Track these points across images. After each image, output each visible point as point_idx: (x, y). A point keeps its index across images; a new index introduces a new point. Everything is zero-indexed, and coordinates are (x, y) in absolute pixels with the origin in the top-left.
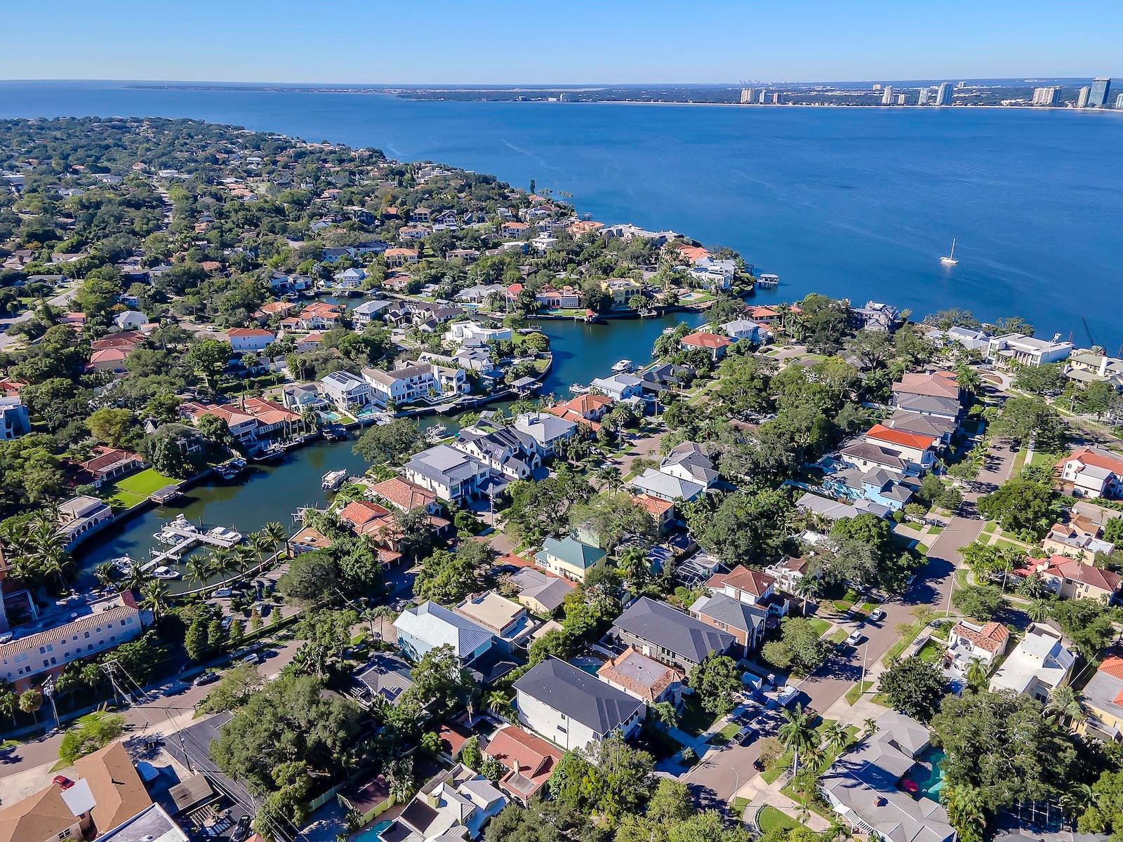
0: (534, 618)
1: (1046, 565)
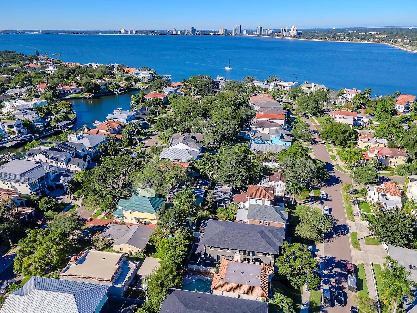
0: (133, 259)
1: (376, 152)
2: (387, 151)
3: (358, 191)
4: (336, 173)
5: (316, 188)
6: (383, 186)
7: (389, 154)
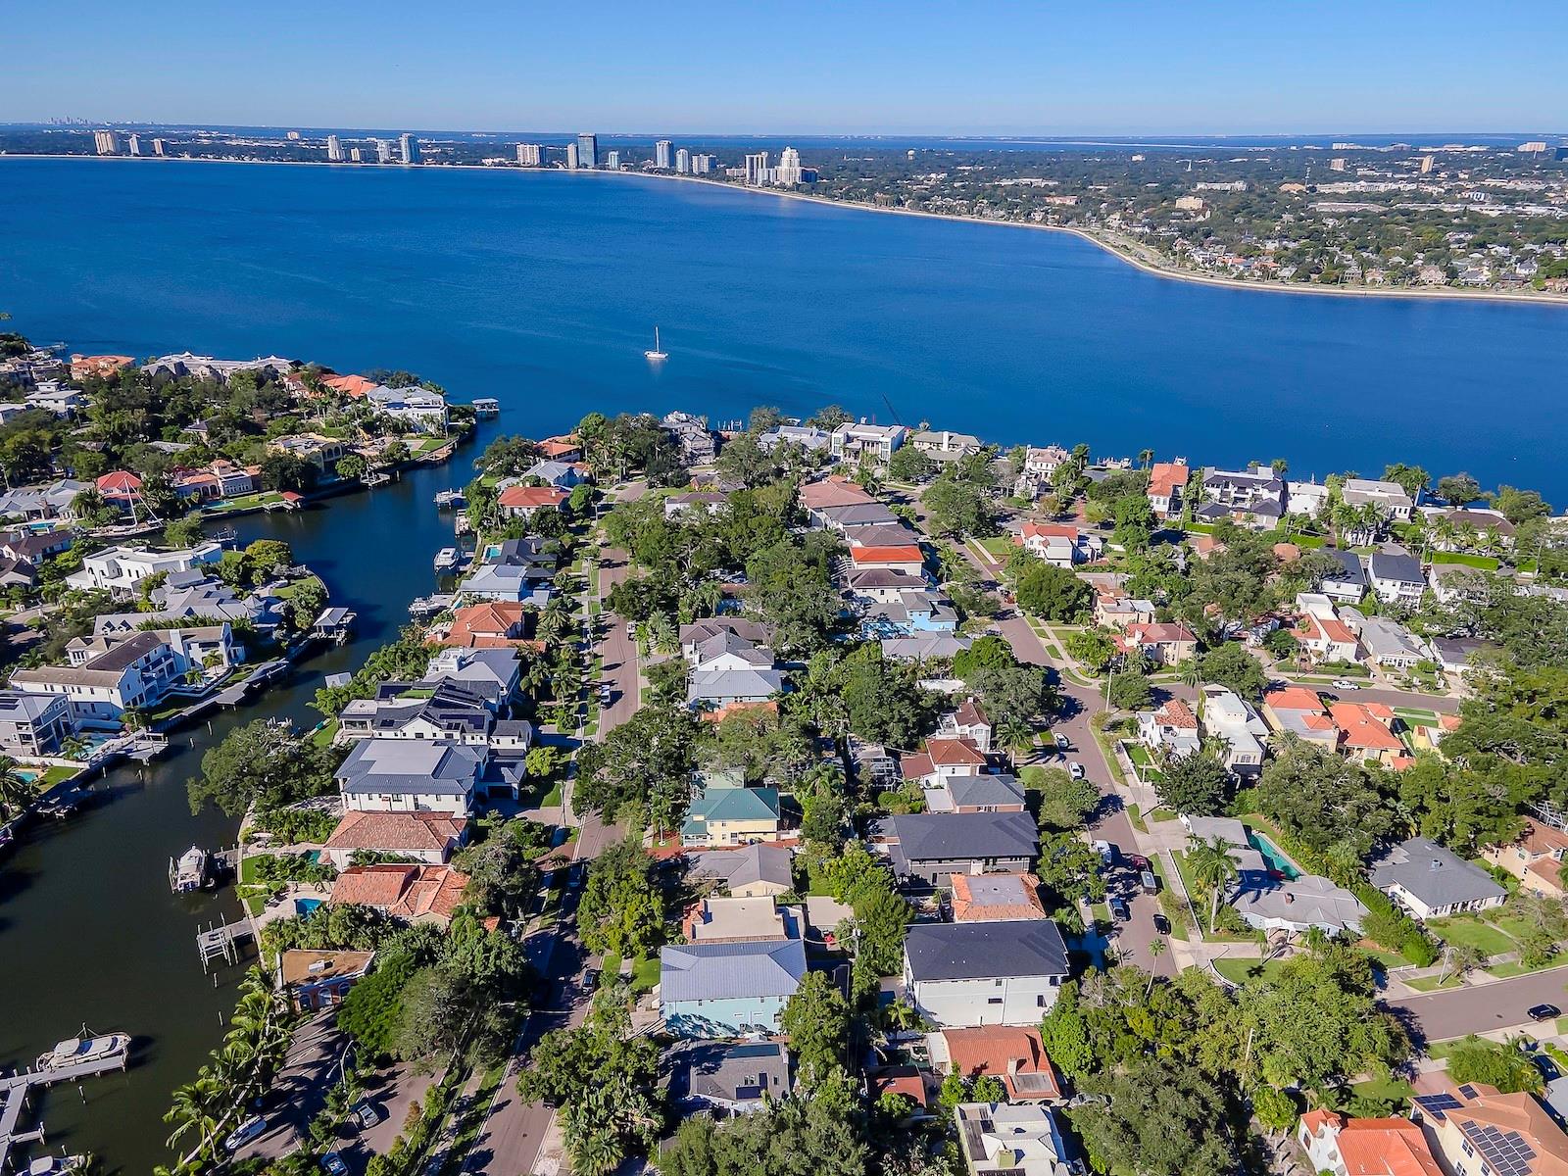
1: (1138, 636)
2: (1158, 631)
3: (1122, 723)
4: (1068, 689)
5: (1042, 729)
6: (1163, 711)
7: (1163, 638)
